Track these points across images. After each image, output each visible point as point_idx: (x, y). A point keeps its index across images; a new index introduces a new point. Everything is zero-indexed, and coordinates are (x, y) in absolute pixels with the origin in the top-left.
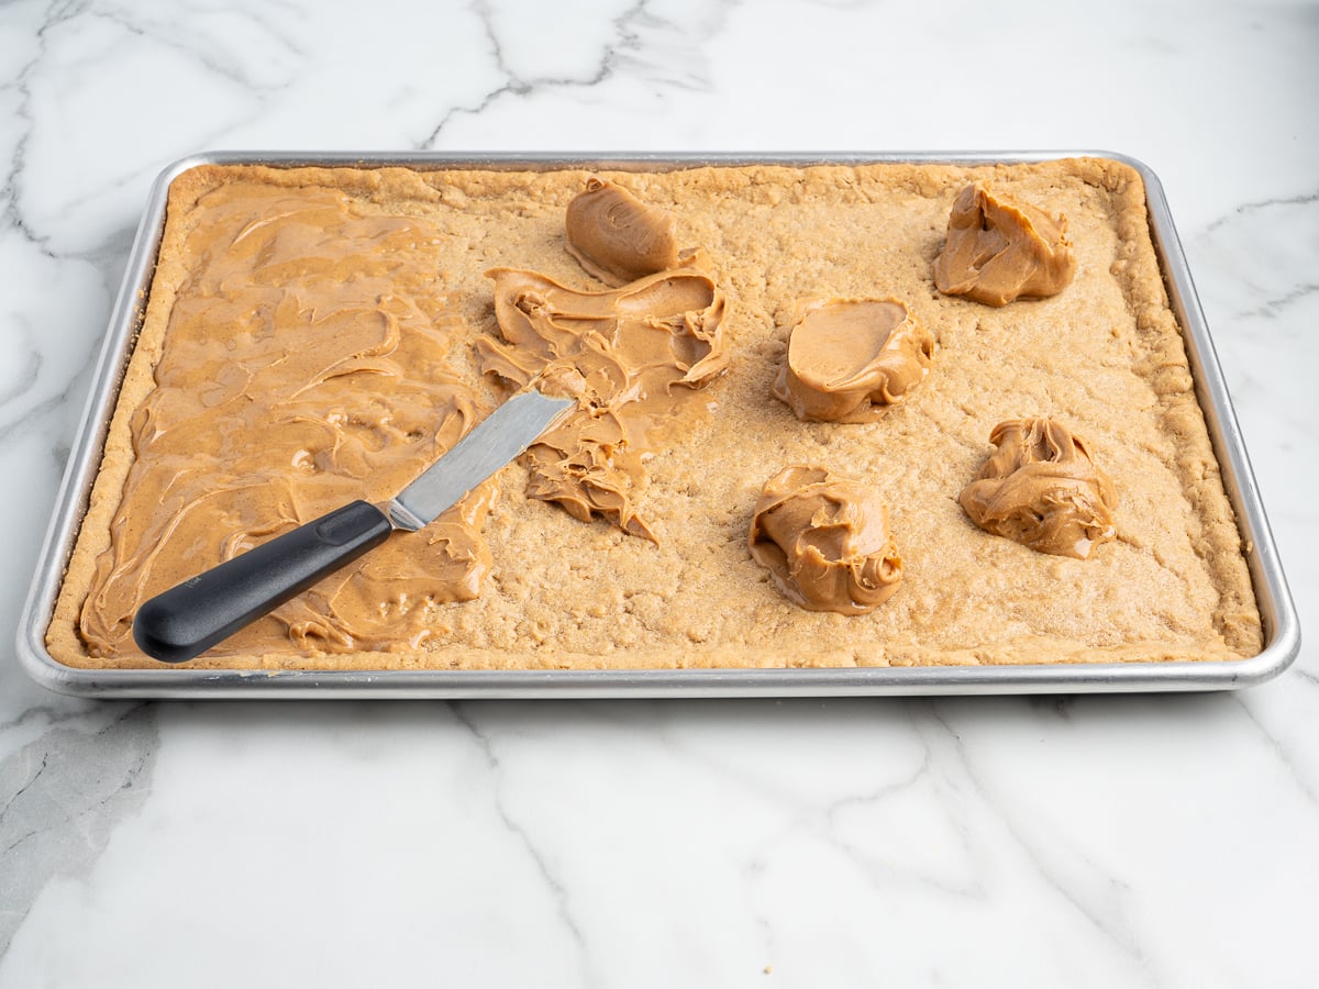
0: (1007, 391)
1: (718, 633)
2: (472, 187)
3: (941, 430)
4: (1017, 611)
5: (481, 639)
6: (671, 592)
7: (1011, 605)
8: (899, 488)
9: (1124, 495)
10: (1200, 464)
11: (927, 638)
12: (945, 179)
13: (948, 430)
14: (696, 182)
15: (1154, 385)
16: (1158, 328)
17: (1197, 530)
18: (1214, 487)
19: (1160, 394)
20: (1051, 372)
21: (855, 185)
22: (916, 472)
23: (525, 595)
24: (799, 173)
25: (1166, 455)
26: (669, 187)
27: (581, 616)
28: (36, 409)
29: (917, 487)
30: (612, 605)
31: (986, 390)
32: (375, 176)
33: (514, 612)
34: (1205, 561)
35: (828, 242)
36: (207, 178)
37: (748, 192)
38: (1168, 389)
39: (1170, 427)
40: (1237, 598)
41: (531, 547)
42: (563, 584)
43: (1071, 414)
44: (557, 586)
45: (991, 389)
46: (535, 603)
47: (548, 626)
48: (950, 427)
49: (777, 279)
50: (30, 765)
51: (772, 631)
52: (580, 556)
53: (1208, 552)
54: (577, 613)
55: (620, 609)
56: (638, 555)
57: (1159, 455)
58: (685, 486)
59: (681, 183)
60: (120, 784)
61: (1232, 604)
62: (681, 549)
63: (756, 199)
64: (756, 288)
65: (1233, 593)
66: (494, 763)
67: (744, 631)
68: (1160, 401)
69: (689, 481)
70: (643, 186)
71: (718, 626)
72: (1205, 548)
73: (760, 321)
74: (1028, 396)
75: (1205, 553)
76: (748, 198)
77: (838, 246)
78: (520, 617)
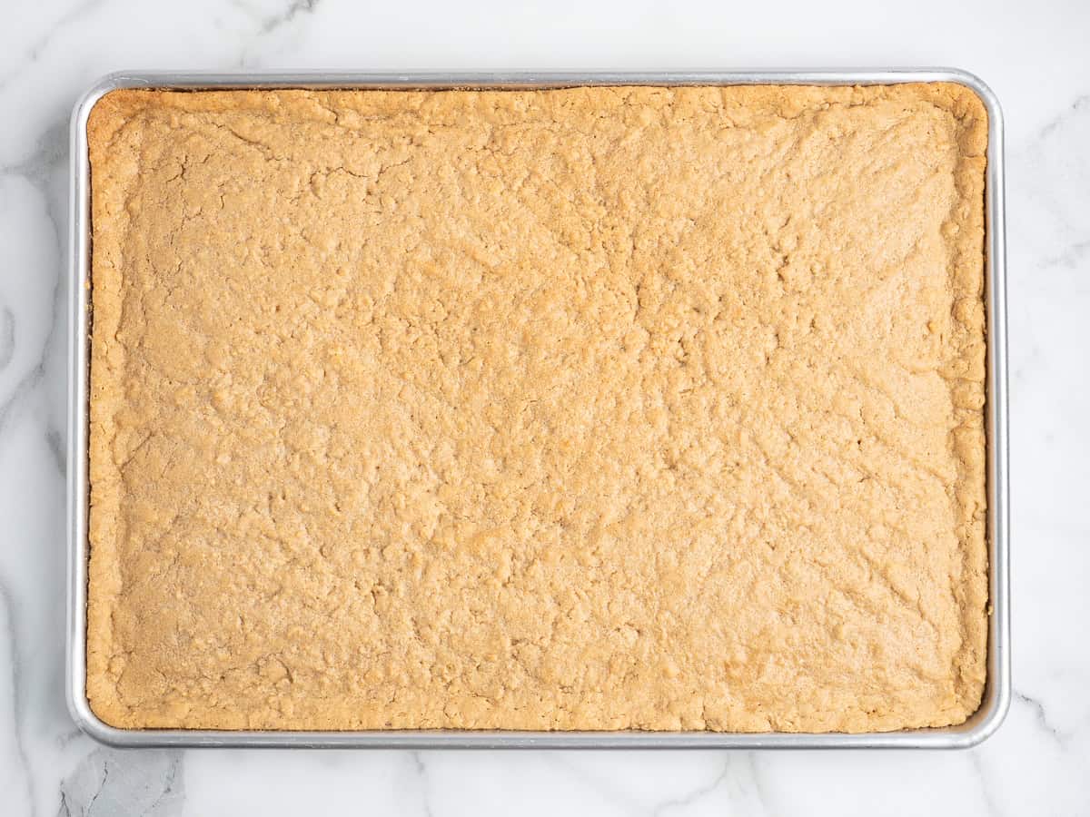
0: (827, 412)
1: (581, 681)
2: (364, 109)
3: (767, 462)
4: (806, 666)
5: (405, 680)
6: (546, 642)
7: (801, 661)
8: (728, 531)
9: (905, 543)
10: (973, 504)
11: (736, 690)
12: (805, 103)
13: (773, 463)
14: (573, 104)
15: (953, 392)
16: (969, 327)
17: (957, 575)
18: (978, 531)
19: (956, 406)
20: (867, 386)
21: (721, 109)
22: (743, 511)
23: (435, 639)
24: (669, 95)
25: (948, 481)
26: (547, 109)
27: (479, 660)
28: (22, 385)
29: (742, 532)
30: (502, 651)
31: (810, 410)
32: (274, 99)
33: (429, 657)
34: (958, 606)
35: (691, 197)
36: (119, 106)
37: (621, 112)
38: (964, 405)
39: (957, 451)
40: (974, 653)
41: (439, 590)
42: (465, 629)
43: (878, 438)
44: (460, 631)
45: (814, 410)
46: (444, 647)
47: (455, 670)
48: (776, 459)
49: (643, 244)
50: (96, 774)
51: (622, 680)
52: (476, 599)
53: (962, 600)
54: (475, 659)
55: (508, 655)
56: (521, 599)
57: (943, 479)
58: (558, 519)
59: (559, 105)
60: (163, 790)
61: (970, 657)
62: (555, 593)
63: (628, 120)
64: (623, 254)
65: (972, 649)
66: (421, 768)
67: (601, 682)
68: (954, 412)
69: (562, 514)
70: (523, 107)
71: (581, 674)
72: (961, 595)
73: (625, 299)
74: (844, 418)
75: (959, 600)
76: (621, 118)
77: (699, 203)
78: (433, 660)
